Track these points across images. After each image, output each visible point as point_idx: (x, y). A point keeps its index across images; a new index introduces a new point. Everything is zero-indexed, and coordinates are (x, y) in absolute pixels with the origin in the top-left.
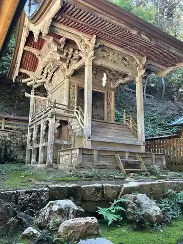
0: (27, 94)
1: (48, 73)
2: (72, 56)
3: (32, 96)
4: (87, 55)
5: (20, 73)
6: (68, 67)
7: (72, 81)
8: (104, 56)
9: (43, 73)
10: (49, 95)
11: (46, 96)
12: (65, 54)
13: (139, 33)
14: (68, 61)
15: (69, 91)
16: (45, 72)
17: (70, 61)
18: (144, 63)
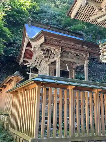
0: (27, 73)
1: (38, 61)
2: (51, 54)
3: (30, 74)
4: (57, 57)
5: (24, 61)
6: (49, 60)
7: (51, 66)
8: (66, 56)
9: (36, 60)
10: (39, 72)
11: (38, 73)
12: (47, 54)
13: (82, 46)
14: (49, 57)
15: (50, 72)
16: (37, 60)
17: (50, 57)
18: (88, 57)
